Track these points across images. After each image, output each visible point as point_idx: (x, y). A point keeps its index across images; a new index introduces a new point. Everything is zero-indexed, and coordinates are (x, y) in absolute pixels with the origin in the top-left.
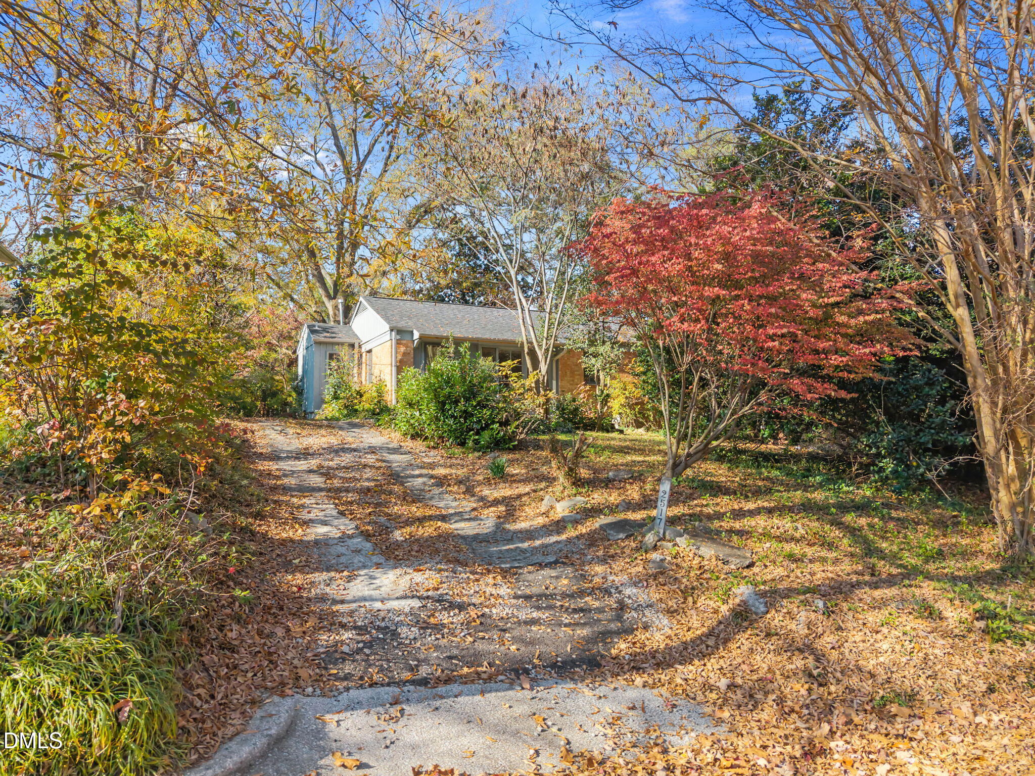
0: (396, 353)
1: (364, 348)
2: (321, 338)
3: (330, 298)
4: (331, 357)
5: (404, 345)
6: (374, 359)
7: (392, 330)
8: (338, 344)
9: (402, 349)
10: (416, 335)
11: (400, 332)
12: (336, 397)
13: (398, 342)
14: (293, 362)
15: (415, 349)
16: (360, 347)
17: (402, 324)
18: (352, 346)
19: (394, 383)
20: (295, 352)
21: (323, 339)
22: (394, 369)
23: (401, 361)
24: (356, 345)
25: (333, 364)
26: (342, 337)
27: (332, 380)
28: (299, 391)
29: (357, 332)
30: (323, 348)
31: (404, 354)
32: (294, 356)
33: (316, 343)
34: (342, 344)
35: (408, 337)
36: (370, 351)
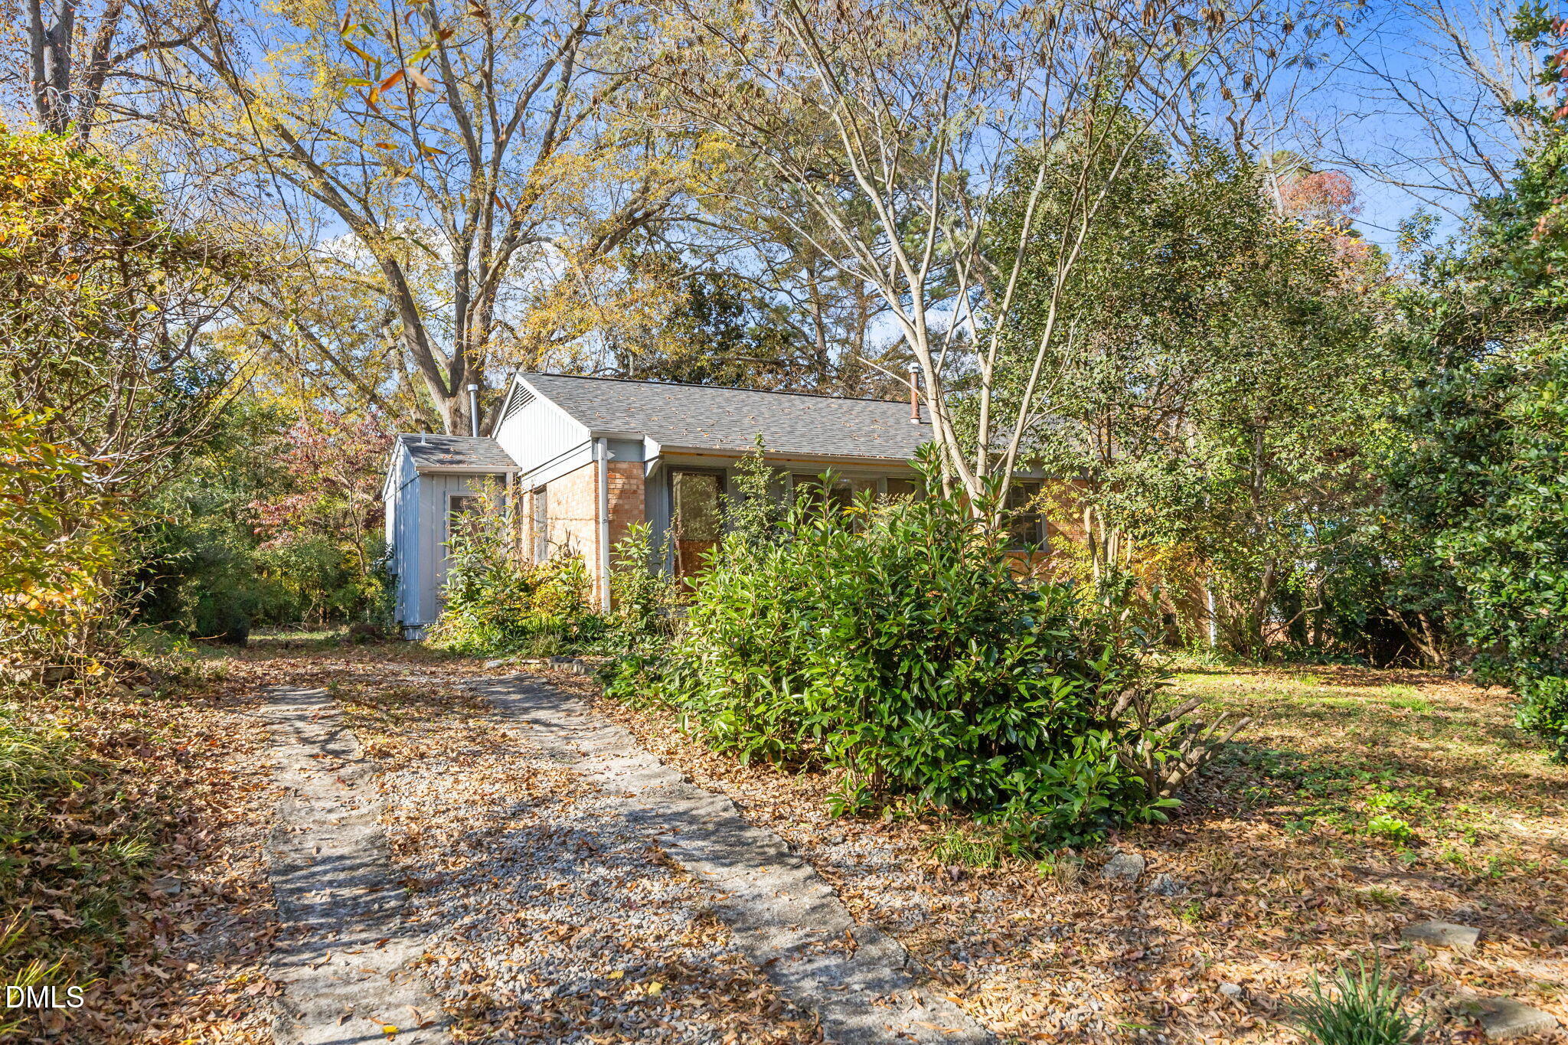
0: (608, 491)
1: (526, 485)
2: (433, 463)
3: (445, 394)
4: (456, 503)
5: (624, 473)
6: (552, 506)
7: (596, 440)
8: (471, 475)
9: (619, 482)
10: (652, 449)
11: (614, 442)
12: (471, 595)
13: (611, 467)
14: (374, 519)
15: (648, 482)
16: (518, 480)
17: (617, 426)
18: (501, 479)
19: (603, 562)
20: (378, 497)
21: (438, 467)
22: (603, 529)
23: (616, 510)
24: (510, 478)
25: (463, 519)
26: (476, 462)
27: (462, 558)
28: (390, 580)
29: (508, 450)
30: (437, 486)
31: (623, 493)
32: (377, 505)
33: (423, 475)
34: (482, 476)
35: (632, 455)
36: (541, 490)
